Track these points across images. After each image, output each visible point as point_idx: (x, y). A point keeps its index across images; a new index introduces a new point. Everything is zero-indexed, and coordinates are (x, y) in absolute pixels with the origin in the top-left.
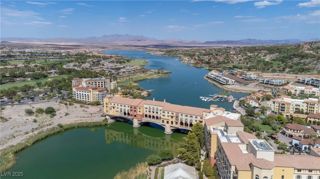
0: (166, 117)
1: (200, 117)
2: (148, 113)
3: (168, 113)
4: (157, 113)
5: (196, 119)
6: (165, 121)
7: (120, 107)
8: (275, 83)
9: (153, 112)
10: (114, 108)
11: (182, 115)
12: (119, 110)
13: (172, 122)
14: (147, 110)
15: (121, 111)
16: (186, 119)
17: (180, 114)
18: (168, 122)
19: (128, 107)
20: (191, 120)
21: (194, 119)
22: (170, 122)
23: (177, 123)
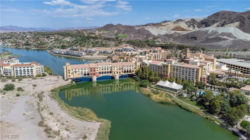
0: (116, 70)
1: (134, 66)
2: (101, 71)
3: (117, 67)
4: (108, 69)
5: (133, 67)
6: (116, 73)
7: (80, 71)
8: (109, 52)
9: (105, 69)
10: (76, 72)
11: (125, 67)
12: (80, 73)
13: (120, 72)
14: (101, 69)
15: (82, 73)
16: (128, 69)
17: (124, 67)
18: (117, 73)
19: (88, 69)
20: (130, 69)
21: (131, 67)
22: (119, 72)
23: (123, 72)
